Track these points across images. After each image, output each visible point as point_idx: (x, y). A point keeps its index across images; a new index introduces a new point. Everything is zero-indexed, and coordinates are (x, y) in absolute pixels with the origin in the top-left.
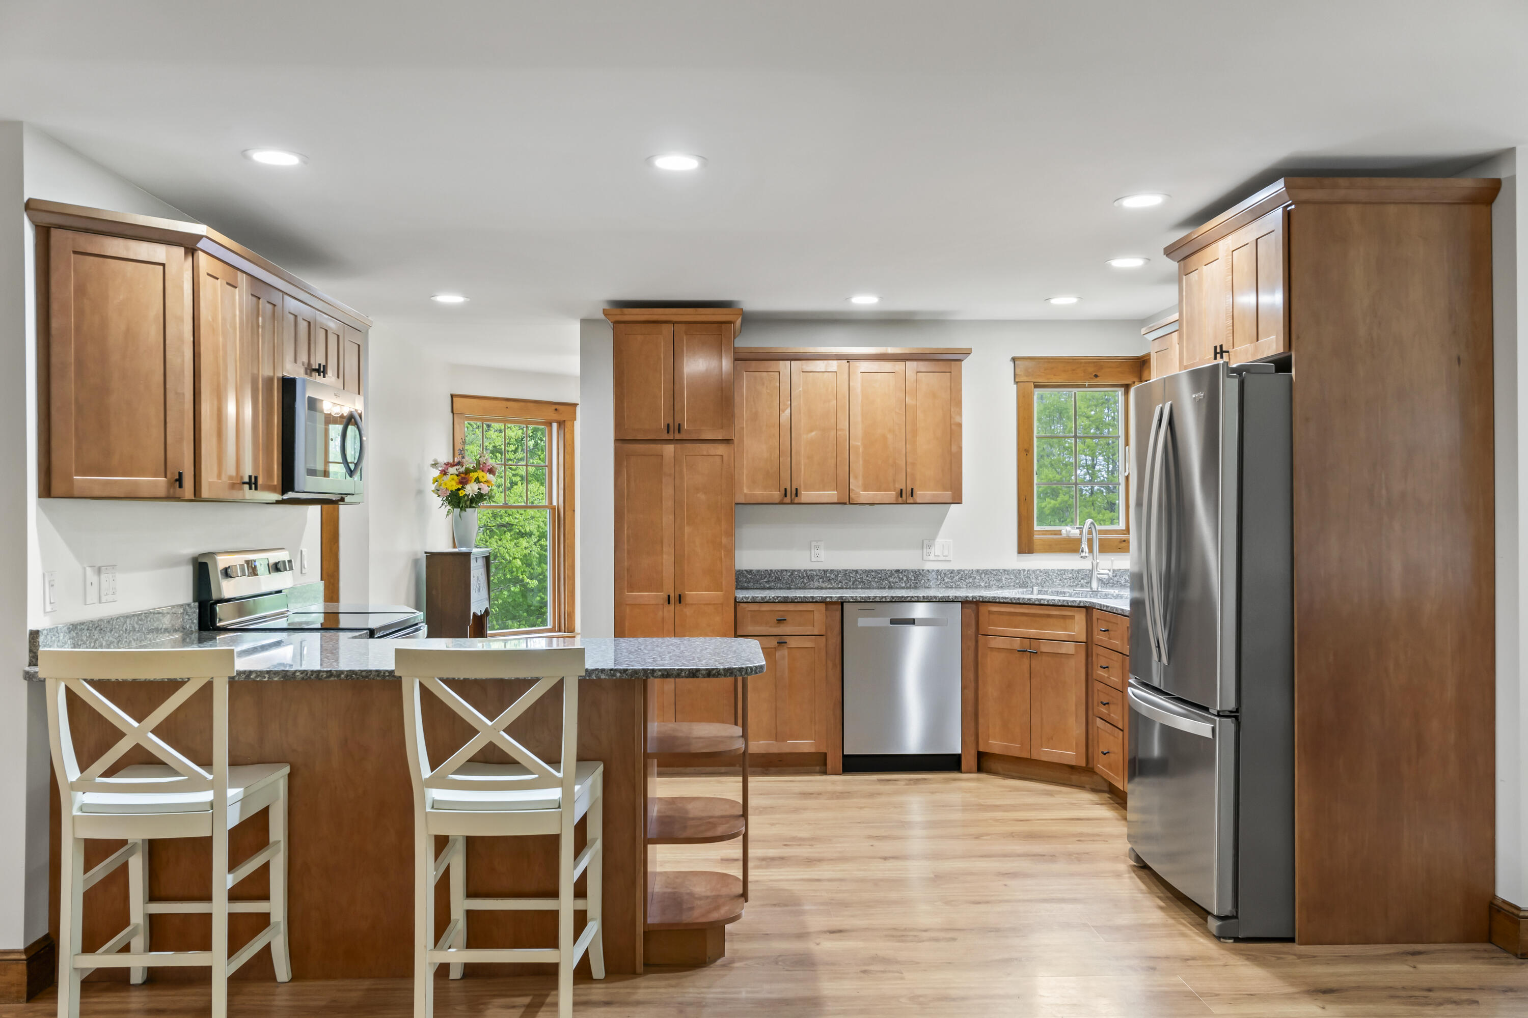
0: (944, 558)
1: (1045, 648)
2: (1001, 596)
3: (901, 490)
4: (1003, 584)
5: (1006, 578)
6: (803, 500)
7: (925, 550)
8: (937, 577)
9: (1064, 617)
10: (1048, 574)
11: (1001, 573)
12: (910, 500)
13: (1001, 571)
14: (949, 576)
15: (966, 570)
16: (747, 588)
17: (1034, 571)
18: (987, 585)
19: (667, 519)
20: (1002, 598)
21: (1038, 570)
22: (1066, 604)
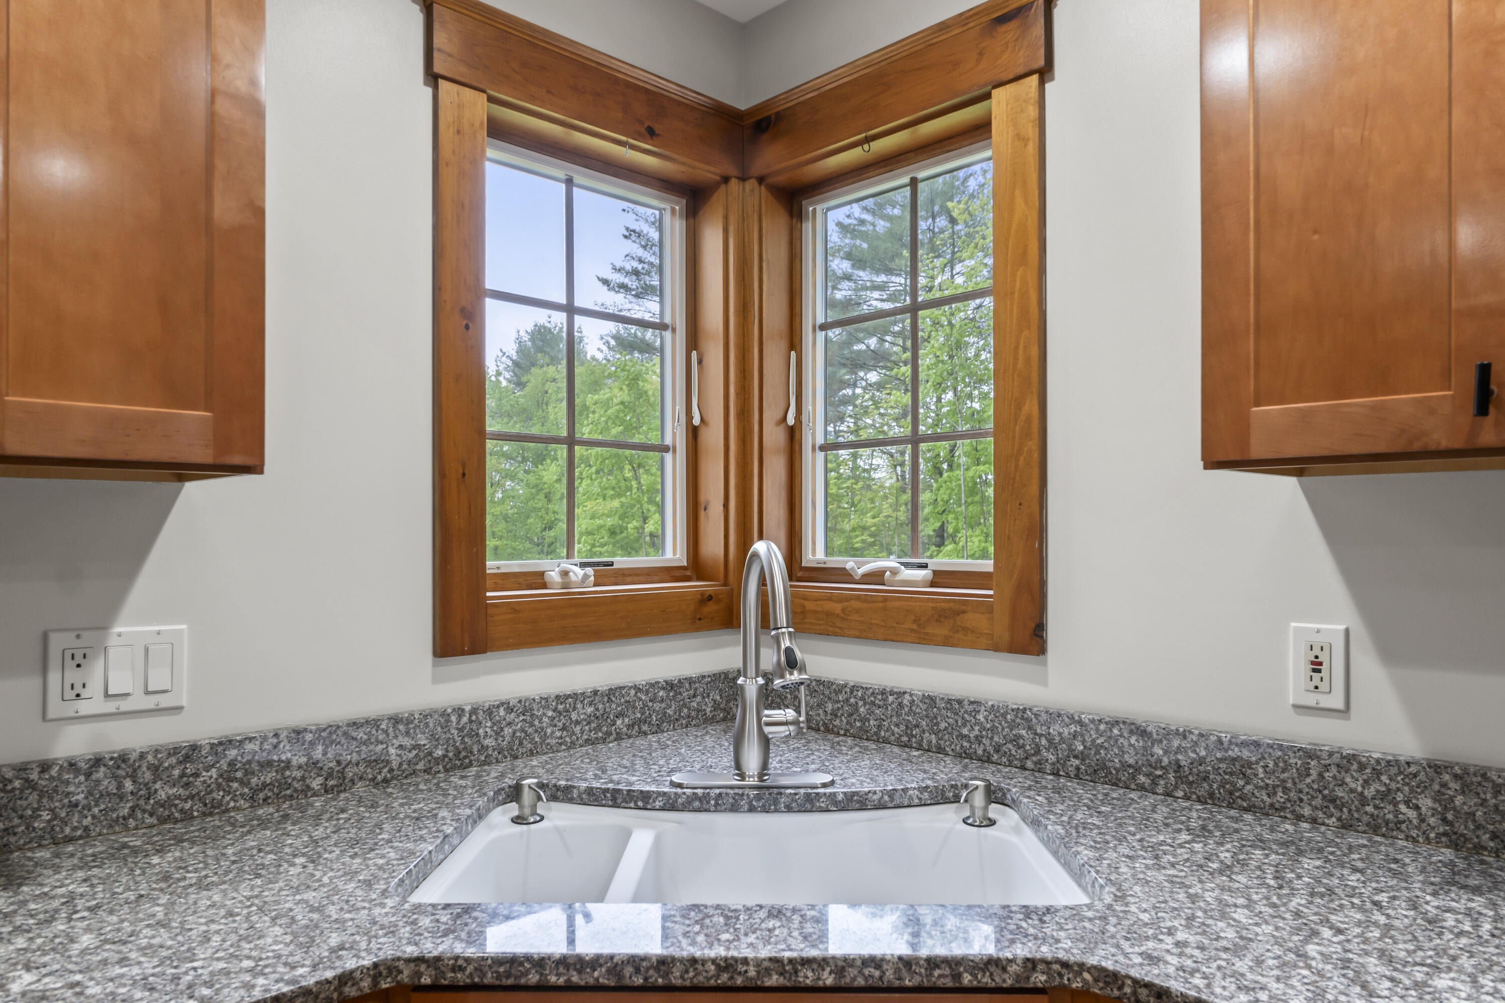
0: (150, 702)
4: (391, 770)
5: (401, 747)
7: (54, 677)
8: (120, 786)
10: (532, 715)
11: (386, 732)
13: (383, 726)
14: (176, 772)
15: (251, 739)
17: (490, 712)
18: (331, 783)
21: (502, 704)
22: (948, 983)
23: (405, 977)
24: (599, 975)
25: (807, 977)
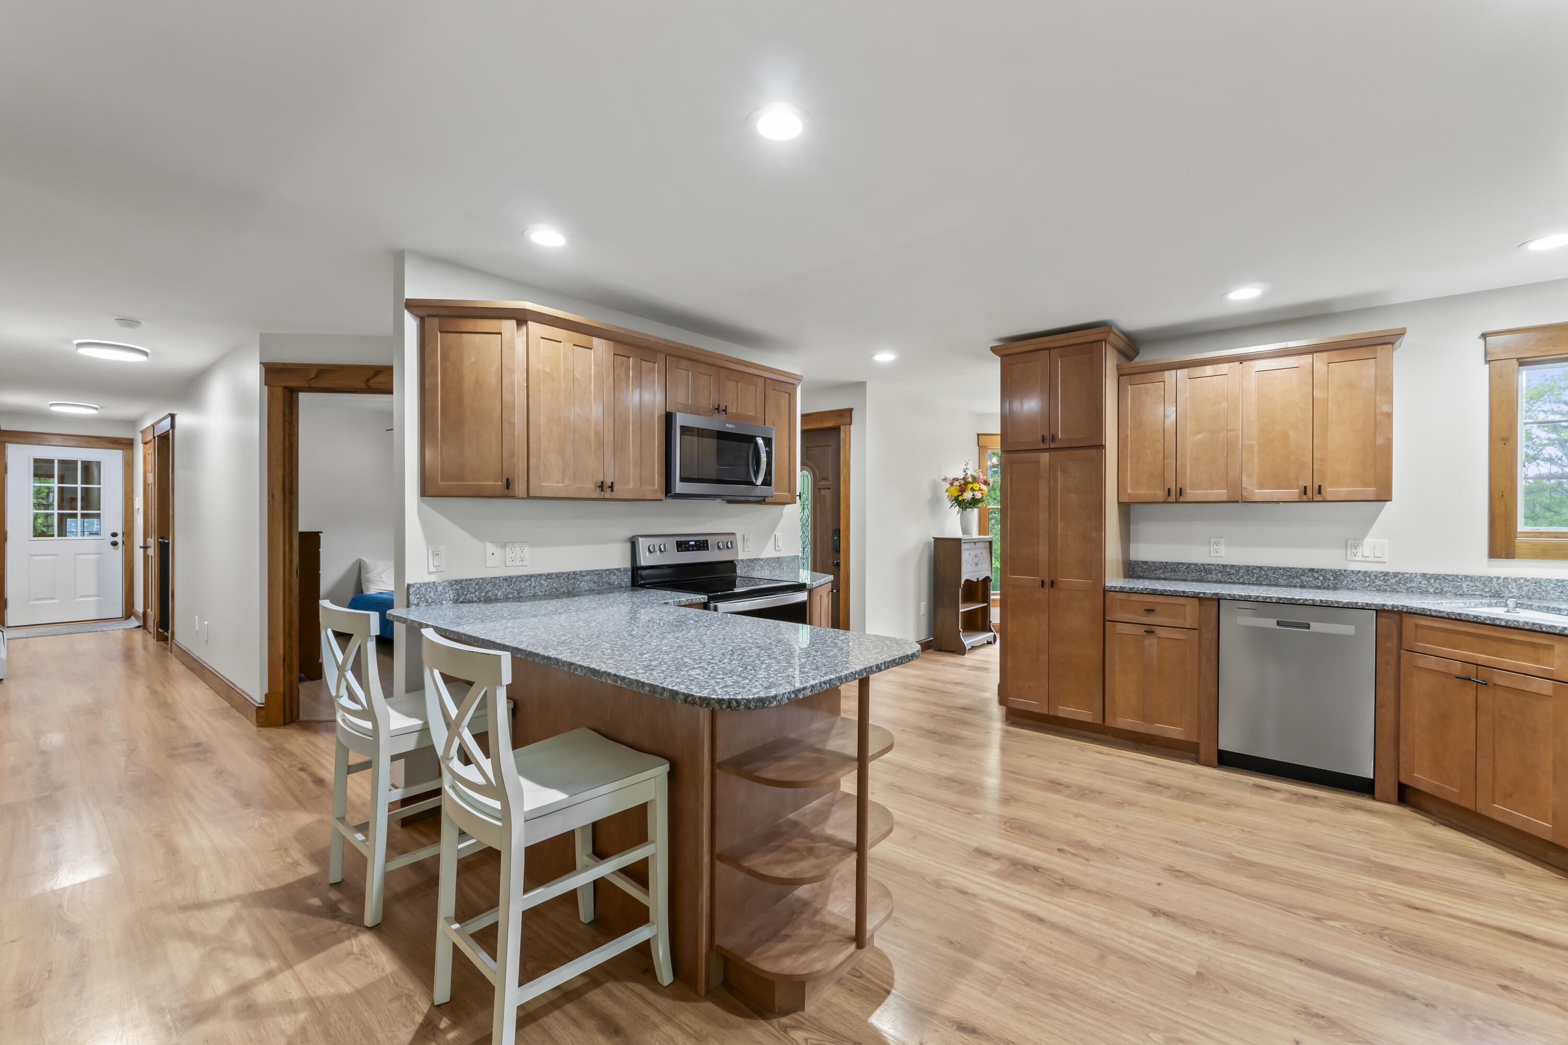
0: (1376, 560)
1: (1501, 679)
2: (1434, 609)
3: (1305, 488)
4: (1464, 592)
5: (1468, 585)
6: (1189, 499)
7: (1349, 550)
8: (1365, 579)
9: (1535, 646)
10: (1540, 585)
11: (1461, 579)
12: (1319, 498)
13: (1460, 577)
14: (1382, 578)
15: (1407, 573)
16: (1143, 578)
17: (1515, 580)
18: (1437, 591)
19: (1043, 516)
20: (1435, 610)
21: (1522, 578)
22: (1539, 629)
23: (1400, 609)
24: (1444, 614)
25: (1498, 622)
